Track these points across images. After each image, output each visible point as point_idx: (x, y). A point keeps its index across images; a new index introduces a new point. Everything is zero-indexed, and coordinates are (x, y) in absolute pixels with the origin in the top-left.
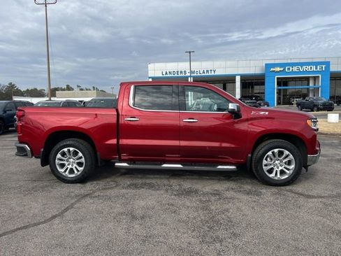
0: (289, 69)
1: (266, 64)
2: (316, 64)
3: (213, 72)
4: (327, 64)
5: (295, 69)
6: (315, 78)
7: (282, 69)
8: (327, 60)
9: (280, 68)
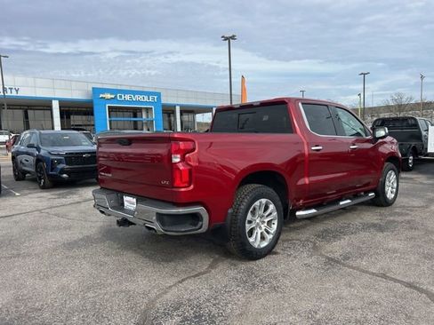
0: (121, 97)
1: (93, 88)
2: (149, 94)
3: (14, 91)
4: (159, 95)
5: (127, 97)
6: (148, 110)
7: (113, 96)
8: (157, 91)
9: (111, 94)
